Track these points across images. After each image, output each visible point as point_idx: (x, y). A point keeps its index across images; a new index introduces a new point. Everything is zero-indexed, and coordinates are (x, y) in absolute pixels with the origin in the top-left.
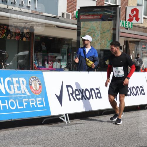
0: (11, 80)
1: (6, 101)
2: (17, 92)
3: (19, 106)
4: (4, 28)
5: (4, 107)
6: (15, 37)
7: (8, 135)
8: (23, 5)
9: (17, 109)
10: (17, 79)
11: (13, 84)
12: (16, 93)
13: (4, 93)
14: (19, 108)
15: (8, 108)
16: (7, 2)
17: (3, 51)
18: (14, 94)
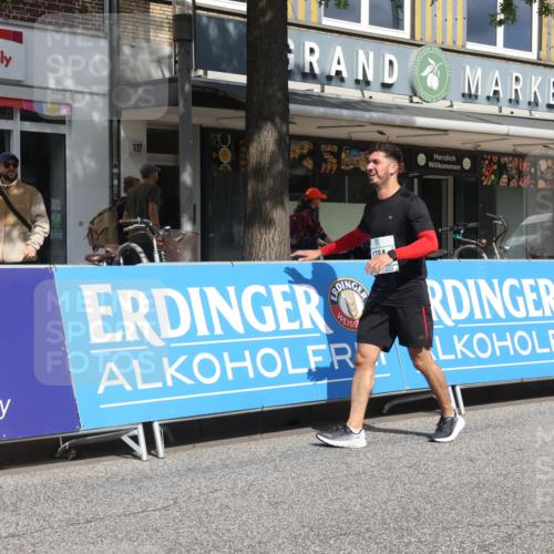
0: (518, 285)
1: (508, 334)
2: (534, 313)
3: (540, 347)
4: (491, 160)
5: (504, 350)
6: (518, 182)
7: (516, 417)
8: (536, 104)
9: (534, 355)
10: (531, 282)
11: (521, 292)
12: (531, 315)
13: (502, 315)
14: (539, 351)
15: (512, 353)
16: (498, 100)
17: (495, 216)
18: (527, 318)
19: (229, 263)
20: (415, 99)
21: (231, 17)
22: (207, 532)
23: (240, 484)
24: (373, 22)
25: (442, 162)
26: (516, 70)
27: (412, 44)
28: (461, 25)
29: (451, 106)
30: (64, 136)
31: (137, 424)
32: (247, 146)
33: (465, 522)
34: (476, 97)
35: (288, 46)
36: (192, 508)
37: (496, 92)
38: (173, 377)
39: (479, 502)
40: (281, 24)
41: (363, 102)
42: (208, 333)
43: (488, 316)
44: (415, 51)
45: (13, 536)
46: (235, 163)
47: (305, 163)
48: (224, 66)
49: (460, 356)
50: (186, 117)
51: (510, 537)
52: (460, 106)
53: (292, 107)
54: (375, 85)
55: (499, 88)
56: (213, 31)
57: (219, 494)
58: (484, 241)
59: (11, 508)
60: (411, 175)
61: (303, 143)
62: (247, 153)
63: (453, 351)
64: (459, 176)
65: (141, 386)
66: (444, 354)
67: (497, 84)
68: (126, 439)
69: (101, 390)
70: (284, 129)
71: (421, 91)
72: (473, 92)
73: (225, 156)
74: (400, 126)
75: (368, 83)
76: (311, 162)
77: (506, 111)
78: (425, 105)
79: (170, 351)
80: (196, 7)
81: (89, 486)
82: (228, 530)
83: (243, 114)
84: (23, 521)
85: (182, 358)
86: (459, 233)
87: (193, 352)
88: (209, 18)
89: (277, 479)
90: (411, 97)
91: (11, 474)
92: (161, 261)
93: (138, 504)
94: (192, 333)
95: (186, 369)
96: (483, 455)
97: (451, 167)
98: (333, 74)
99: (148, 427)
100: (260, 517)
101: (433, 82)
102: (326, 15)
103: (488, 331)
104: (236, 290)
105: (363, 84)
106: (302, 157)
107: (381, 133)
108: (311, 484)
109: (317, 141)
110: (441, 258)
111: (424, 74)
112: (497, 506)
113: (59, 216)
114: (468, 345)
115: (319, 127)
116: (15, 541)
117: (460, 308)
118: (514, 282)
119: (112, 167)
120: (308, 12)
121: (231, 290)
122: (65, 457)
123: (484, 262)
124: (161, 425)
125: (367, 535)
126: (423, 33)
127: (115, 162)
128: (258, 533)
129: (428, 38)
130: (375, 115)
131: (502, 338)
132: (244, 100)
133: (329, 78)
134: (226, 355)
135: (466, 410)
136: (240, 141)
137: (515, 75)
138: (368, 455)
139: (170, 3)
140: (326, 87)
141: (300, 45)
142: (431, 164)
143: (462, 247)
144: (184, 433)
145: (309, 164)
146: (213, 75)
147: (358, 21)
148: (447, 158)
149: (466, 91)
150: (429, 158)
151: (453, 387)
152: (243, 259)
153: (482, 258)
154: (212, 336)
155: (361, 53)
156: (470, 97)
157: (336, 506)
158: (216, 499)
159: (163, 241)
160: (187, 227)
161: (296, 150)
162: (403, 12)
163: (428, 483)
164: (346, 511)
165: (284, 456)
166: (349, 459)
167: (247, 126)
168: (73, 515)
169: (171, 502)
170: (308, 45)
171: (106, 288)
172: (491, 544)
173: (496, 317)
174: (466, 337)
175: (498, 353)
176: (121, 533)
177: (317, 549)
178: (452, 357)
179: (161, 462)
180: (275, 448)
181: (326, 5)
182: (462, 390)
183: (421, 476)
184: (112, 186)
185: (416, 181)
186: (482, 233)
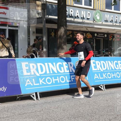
0: (117, 62)
1: (115, 73)
4: (111, 35)
5: (114, 76)
10: (120, 61)
11: (118, 64)
13: (114, 69)
15: (116, 77)
16: (113, 22)
17: (112, 47)
18: (119, 70)
19: (54, 58)
20: (94, 22)
21: (54, 4)
22: (49, 116)
23: (56, 106)
24: (85, 5)
25: (100, 35)
26: (116, 15)
27: (93, 9)
28: (104, 5)
29: (102, 23)
30: (18, 30)
31: (34, 93)
32: (58, 32)
33: (106, 114)
34: (108, 21)
35: (66, 10)
36: (46, 111)
37: (112, 20)
38: (42, 82)
39: (109, 110)
40: (65, 5)
41: (83, 22)
42: (49, 73)
43: (111, 69)
44: (94, 11)
45: (7, 117)
46: (55, 36)
47: (70, 36)
48: (52, 14)
49: (104, 78)
50: (44, 26)
51: (115, 118)
52: (104, 23)
53: (67, 23)
54: (86, 19)
55: (113, 19)
56: (50, 7)
57: (52, 108)
58: (110, 53)
59: (7, 111)
60: (93, 38)
61: (70, 31)
62: (57, 33)
63: (103, 77)
64: (104, 38)
65: (35, 84)
66: (101, 77)
67: (112, 18)
68: (31, 96)
69: (26, 85)
70: (66, 28)
71: (96, 20)
72: (107, 20)
73: (53, 34)
74: (91, 28)
75: (84, 18)
76: (71, 35)
77: (114, 24)
78: (96, 23)
79: (41, 77)
80: (46, 2)
81: (23, 106)
82: (54, 116)
83: (57, 25)
84: (9, 114)
85: (44, 78)
86: (104, 51)
87: (46, 77)
88: (49, 4)
89: (64, 105)
90: (93, 21)
91: (7, 104)
92: (39, 57)
93: (34, 110)
94: (46, 73)
95: (44, 81)
96: (110, 100)
97: (102, 36)
98: (76, 16)
99: (36, 93)
100: (61, 113)
101: (98, 18)
102: (74, 3)
103: (110, 72)
104: (55, 64)
105: (83, 18)
106: (70, 34)
107: (87, 29)
108: (72, 106)
109: (73, 31)
110: (100, 56)
111: (96, 16)
112: (113, 111)
113: (17, 47)
114: (106, 75)
115: (73, 28)
116: (7, 118)
117: (104, 68)
118: (116, 62)
119: (28, 37)
120: (71, 3)
121: (54, 63)
122: (18, 100)
123: (110, 57)
124: (39, 93)
125: (84, 117)
126: (96, 7)
127: (29, 36)
128: (60, 116)
129: (97, 8)
130: (86, 25)
131: (113, 74)
132: (57, 22)
133: (76, 17)
134: (53, 78)
135: (106, 90)
136: (56, 31)
137: (116, 16)
138: (84, 100)
139: (41, 1)
140: (75, 19)
141: (69, 10)
142: (98, 36)
143: (105, 54)
144: (44, 95)
145: (71, 36)
146: (50, 17)
147: (82, 4)
148: (101, 34)
149: (106, 20)
150: (97, 34)
151: (103, 85)
152: (57, 57)
153: (109, 56)
154: (50, 74)
155: (82, 12)
156: (106, 21)
157: (77, 111)
158: (51, 109)
159: (39, 53)
160: (45, 50)
161: (68, 33)
162: (91, 2)
163: (97, 106)
164: (80, 112)
165: (66, 100)
166: (80, 100)
167: (58, 28)
168: (20, 113)
169: (41, 110)
170: (71, 10)
171: (27, 63)
172: (111, 119)
173: (112, 69)
174: (106, 74)
175: (113, 77)
176: (30, 116)
177: (73, 120)
178: (103, 78)
179: (39, 101)
180: (64, 98)
181: (75, 1)
182: (105, 85)
183: (96, 104)
184: (28, 41)
185: (95, 39)
186: (109, 51)
